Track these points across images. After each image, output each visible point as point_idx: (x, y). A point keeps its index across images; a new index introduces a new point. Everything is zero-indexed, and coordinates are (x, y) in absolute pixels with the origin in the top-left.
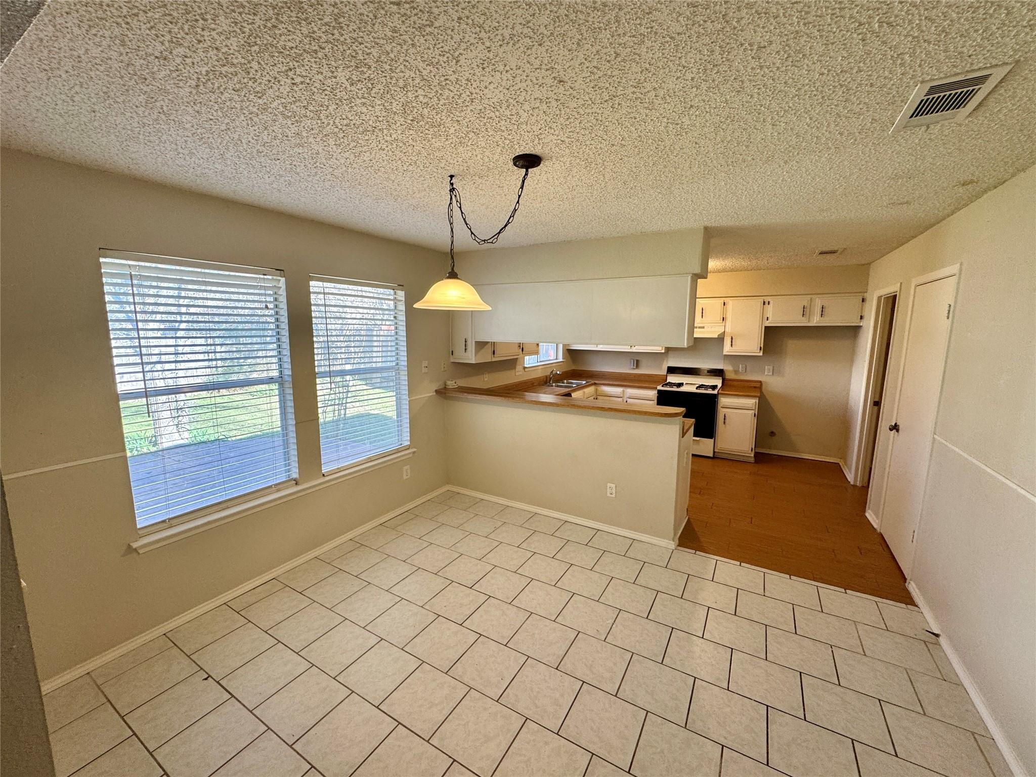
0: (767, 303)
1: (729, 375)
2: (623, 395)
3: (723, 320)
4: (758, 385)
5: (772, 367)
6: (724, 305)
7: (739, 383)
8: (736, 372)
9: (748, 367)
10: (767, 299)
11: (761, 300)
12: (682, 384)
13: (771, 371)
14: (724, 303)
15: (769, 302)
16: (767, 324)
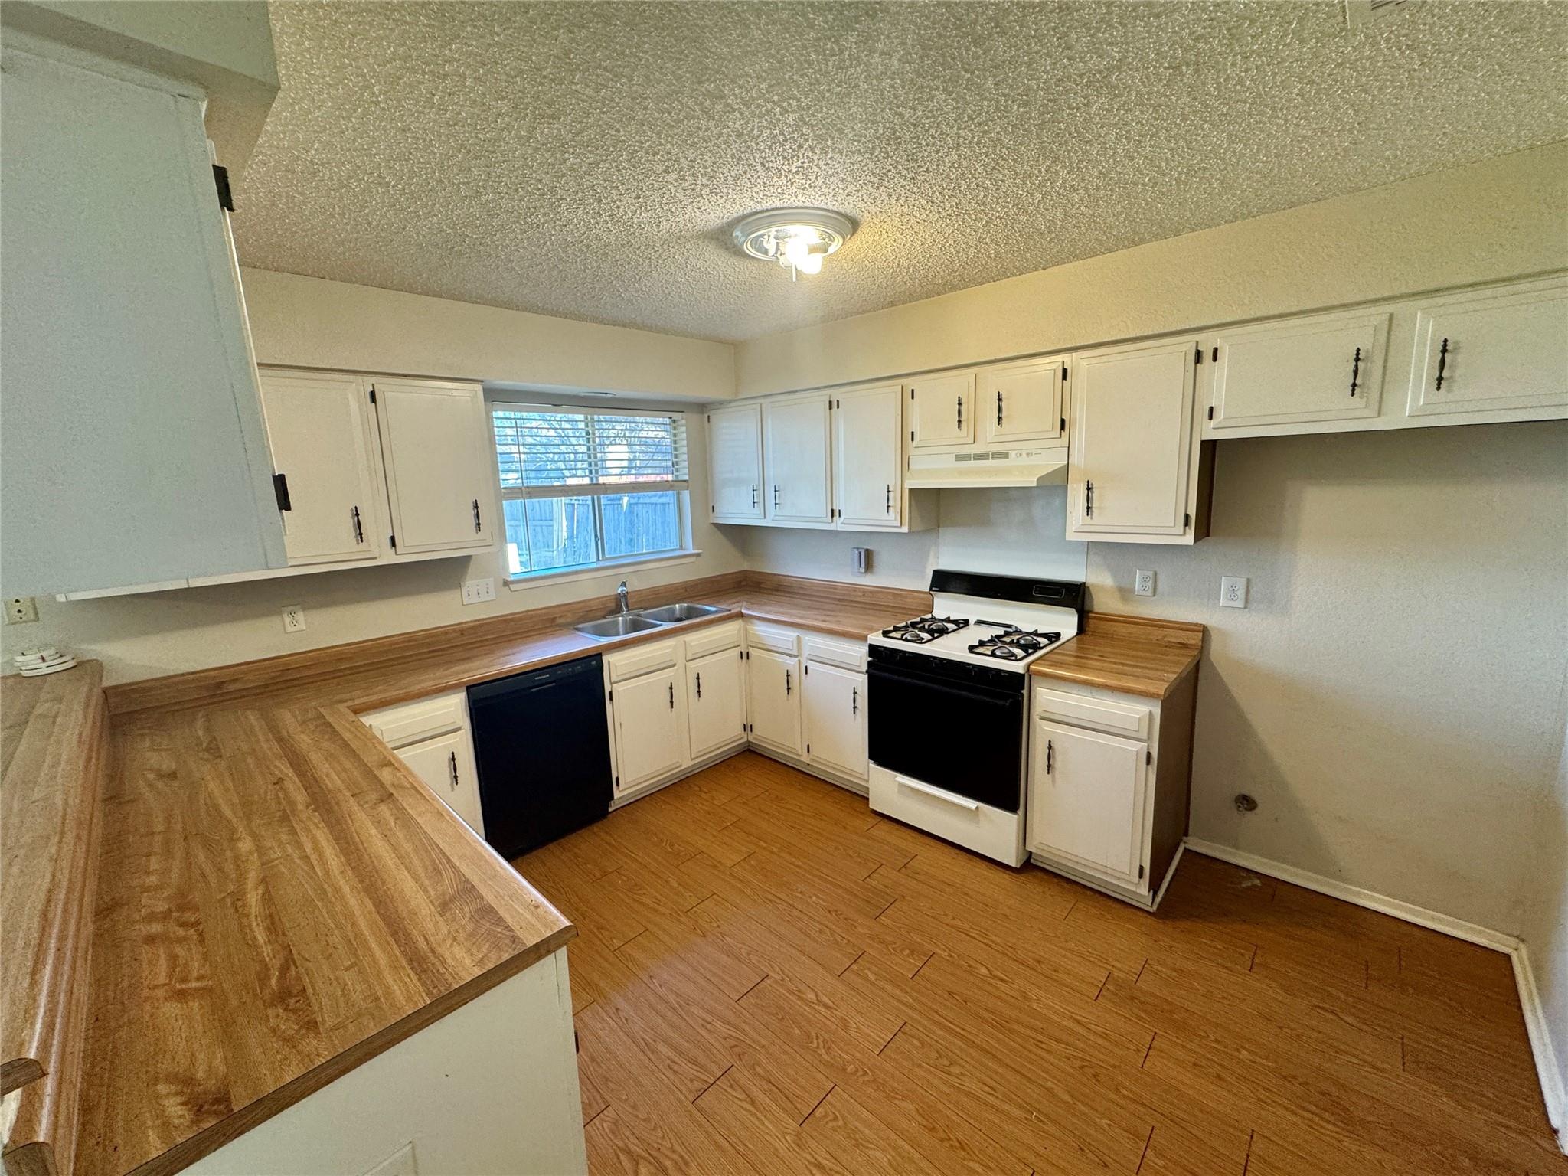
0: (1207, 356)
1: (1104, 603)
2: (799, 649)
3: (1063, 427)
4: (1195, 639)
5: (1244, 581)
6: (1065, 377)
7: (1132, 629)
8: (1125, 593)
9: (1161, 578)
10: (1208, 341)
11: (1186, 346)
12: (966, 623)
13: (1241, 593)
14: (1065, 371)
15: (1216, 350)
16: (1211, 432)
